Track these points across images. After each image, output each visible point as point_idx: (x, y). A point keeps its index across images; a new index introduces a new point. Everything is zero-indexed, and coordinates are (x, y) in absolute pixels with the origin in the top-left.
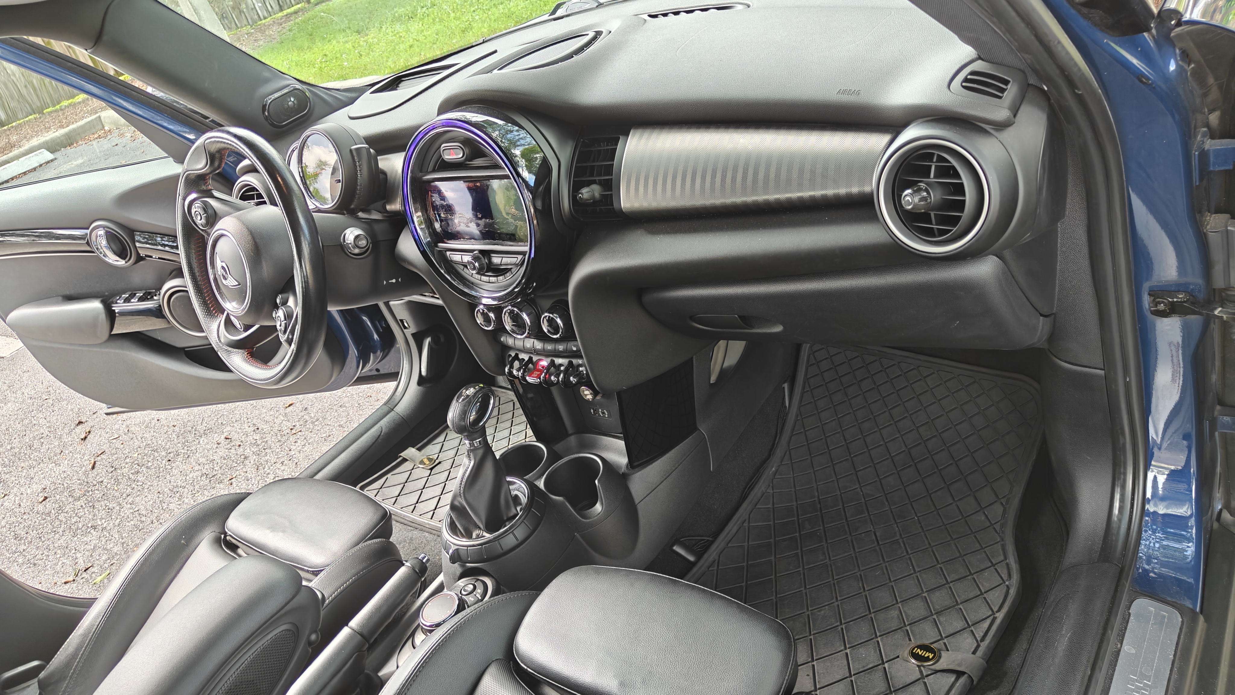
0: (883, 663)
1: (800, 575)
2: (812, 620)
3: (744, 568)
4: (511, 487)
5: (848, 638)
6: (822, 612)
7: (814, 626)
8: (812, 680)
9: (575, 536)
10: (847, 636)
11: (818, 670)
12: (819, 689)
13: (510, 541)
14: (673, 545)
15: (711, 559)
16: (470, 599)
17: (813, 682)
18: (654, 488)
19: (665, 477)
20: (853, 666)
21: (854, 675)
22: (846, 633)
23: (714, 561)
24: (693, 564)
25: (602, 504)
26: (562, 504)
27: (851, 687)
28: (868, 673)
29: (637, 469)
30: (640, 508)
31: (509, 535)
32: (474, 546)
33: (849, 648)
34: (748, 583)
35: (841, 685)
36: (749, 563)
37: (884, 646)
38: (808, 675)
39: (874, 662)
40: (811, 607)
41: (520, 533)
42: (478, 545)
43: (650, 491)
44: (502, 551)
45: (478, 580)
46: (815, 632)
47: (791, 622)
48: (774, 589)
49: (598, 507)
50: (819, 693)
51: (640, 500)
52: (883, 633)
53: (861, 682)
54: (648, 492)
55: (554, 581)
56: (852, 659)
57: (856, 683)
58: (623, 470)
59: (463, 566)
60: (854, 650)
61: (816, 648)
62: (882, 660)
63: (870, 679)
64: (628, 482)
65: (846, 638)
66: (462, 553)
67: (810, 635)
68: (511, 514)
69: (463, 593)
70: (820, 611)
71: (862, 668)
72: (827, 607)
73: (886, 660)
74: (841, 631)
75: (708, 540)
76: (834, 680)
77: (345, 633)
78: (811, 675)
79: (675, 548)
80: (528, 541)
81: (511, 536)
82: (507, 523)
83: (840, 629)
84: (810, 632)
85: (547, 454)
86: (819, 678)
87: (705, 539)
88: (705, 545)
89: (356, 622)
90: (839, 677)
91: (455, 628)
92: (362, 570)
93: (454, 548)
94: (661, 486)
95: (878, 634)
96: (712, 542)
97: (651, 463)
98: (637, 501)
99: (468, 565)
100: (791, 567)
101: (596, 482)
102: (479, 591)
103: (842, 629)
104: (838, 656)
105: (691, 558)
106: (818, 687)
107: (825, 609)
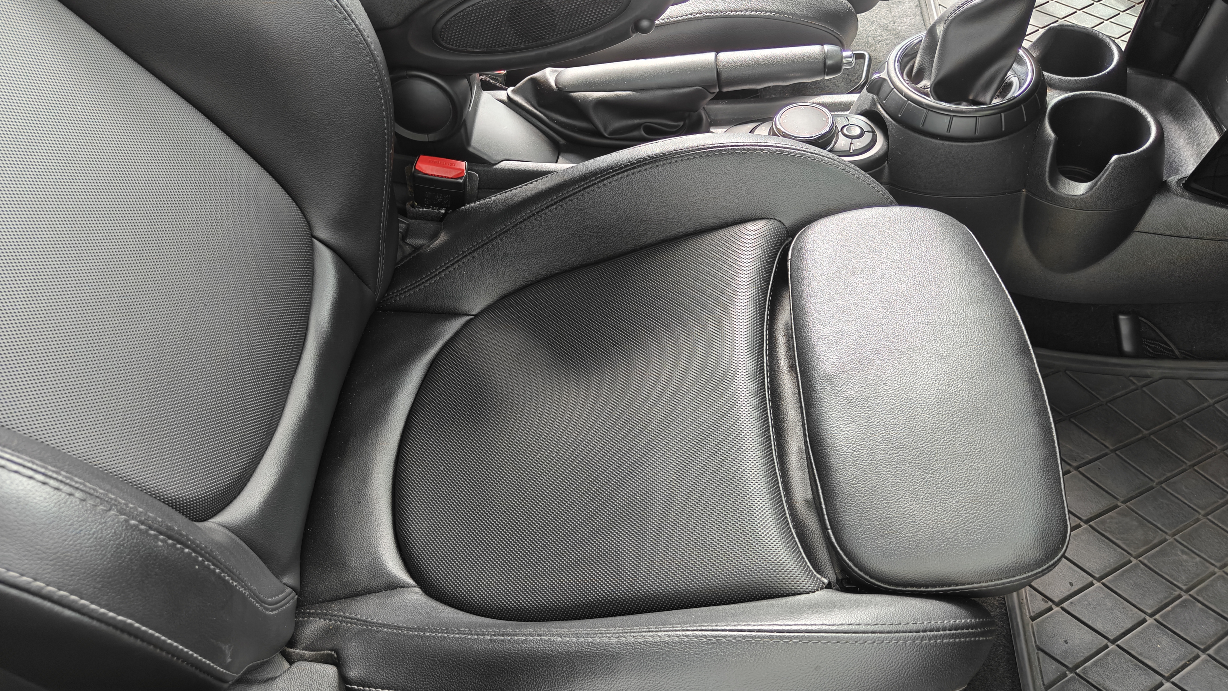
0: (1168, 679)
1: (1221, 499)
2: (1161, 550)
3: (1170, 419)
4: (1015, 66)
5: (1170, 611)
6: (1185, 557)
7: (1153, 556)
8: (1068, 593)
9: (1020, 191)
10: (1173, 609)
11: (1089, 593)
12: (1063, 609)
13: (940, 124)
14: (1124, 313)
15: (1149, 371)
16: (842, 143)
17: (1065, 595)
18: (1181, 234)
19: (1212, 237)
20: (1130, 639)
21: (1118, 646)
22: (1177, 606)
23: (1148, 377)
24: (1121, 354)
25: (1091, 188)
26: (1046, 143)
27: (1095, 650)
28: (1136, 665)
29: (1187, 194)
30: (1135, 238)
31: (945, 117)
32: (901, 92)
33: (1155, 620)
34: (1152, 437)
35: (1090, 636)
36: (1185, 421)
37: (1196, 669)
38: (1071, 584)
39: (1159, 666)
40: (1181, 537)
41: (961, 126)
42: (906, 96)
43: (1172, 233)
44: (921, 126)
45: (873, 132)
46: (1146, 562)
47: (1135, 523)
48: (1169, 474)
49: (1080, 189)
50: (1057, 612)
51: (1147, 230)
52: (1217, 658)
53: (1113, 661)
54: (1166, 232)
55: (915, 208)
56: (1141, 632)
57: (1108, 654)
58: (1173, 180)
59: (874, 103)
60: (1158, 628)
61: (1122, 575)
62: (1173, 675)
63: (1128, 671)
64: (1157, 196)
65: (1169, 608)
66: (885, 90)
67: (1136, 557)
68: (981, 99)
69: (845, 131)
70: (1183, 552)
71: (1137, 652)
72: (1198, 559)
73: (1176, 682)
74: (1173, 596)
75: (1172, 351)
76: (1090, 623)
77: (708, 57)
78: (1075, 588)
79: (1122, 317)
80: (959, 144)
81: (947, 119)
82: (964, 103)
83: (1178, 592)
84: (1140, 555)
85: (1108, 73)
86: (1079, 601)
87: (1170, 347)
88: (1161, 352)
89: (728, 57)
90: (1099, 627)
91: (772, 150)
92: (789, 14)
93: (884, 75)
94: (1193, 242)
95: (1211, 652)
96: (1176, 358)
97: (1215, 205)
98: (1141, 226)
99: (879, 106)
100: (1224, 480)
101: (1115, 157)
102: (859, 144)
103: (1180, 596)
104: (1132, 611)
105: (1127, 346)
106: (1064, 605)
107: (1193, 558)
